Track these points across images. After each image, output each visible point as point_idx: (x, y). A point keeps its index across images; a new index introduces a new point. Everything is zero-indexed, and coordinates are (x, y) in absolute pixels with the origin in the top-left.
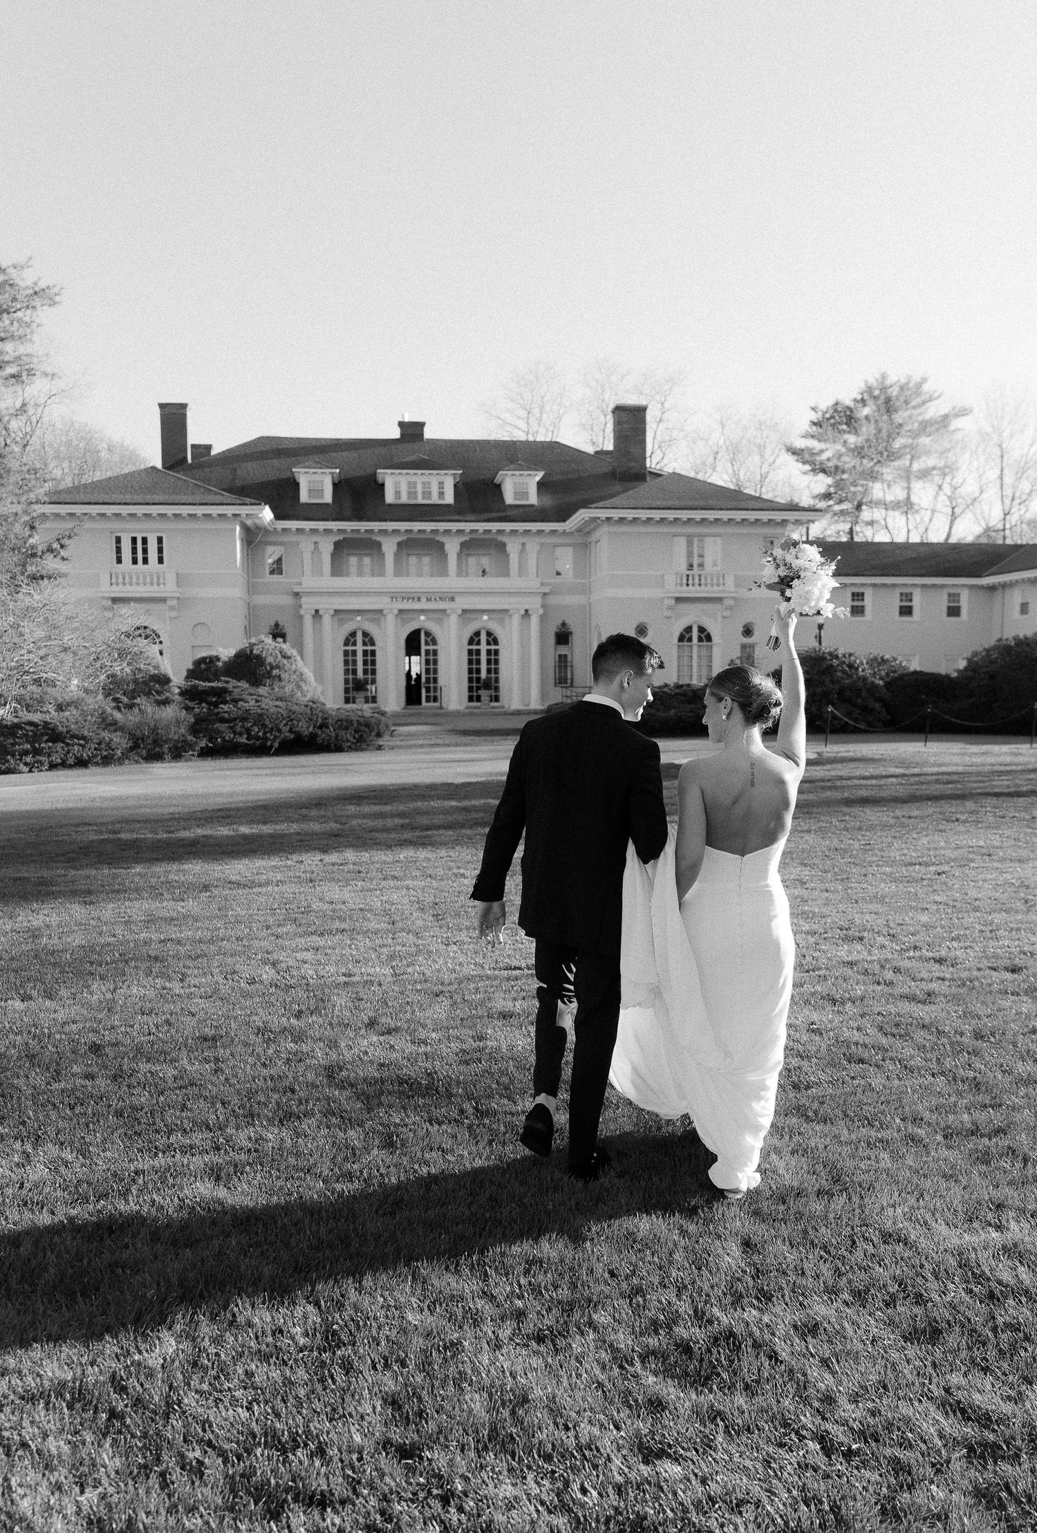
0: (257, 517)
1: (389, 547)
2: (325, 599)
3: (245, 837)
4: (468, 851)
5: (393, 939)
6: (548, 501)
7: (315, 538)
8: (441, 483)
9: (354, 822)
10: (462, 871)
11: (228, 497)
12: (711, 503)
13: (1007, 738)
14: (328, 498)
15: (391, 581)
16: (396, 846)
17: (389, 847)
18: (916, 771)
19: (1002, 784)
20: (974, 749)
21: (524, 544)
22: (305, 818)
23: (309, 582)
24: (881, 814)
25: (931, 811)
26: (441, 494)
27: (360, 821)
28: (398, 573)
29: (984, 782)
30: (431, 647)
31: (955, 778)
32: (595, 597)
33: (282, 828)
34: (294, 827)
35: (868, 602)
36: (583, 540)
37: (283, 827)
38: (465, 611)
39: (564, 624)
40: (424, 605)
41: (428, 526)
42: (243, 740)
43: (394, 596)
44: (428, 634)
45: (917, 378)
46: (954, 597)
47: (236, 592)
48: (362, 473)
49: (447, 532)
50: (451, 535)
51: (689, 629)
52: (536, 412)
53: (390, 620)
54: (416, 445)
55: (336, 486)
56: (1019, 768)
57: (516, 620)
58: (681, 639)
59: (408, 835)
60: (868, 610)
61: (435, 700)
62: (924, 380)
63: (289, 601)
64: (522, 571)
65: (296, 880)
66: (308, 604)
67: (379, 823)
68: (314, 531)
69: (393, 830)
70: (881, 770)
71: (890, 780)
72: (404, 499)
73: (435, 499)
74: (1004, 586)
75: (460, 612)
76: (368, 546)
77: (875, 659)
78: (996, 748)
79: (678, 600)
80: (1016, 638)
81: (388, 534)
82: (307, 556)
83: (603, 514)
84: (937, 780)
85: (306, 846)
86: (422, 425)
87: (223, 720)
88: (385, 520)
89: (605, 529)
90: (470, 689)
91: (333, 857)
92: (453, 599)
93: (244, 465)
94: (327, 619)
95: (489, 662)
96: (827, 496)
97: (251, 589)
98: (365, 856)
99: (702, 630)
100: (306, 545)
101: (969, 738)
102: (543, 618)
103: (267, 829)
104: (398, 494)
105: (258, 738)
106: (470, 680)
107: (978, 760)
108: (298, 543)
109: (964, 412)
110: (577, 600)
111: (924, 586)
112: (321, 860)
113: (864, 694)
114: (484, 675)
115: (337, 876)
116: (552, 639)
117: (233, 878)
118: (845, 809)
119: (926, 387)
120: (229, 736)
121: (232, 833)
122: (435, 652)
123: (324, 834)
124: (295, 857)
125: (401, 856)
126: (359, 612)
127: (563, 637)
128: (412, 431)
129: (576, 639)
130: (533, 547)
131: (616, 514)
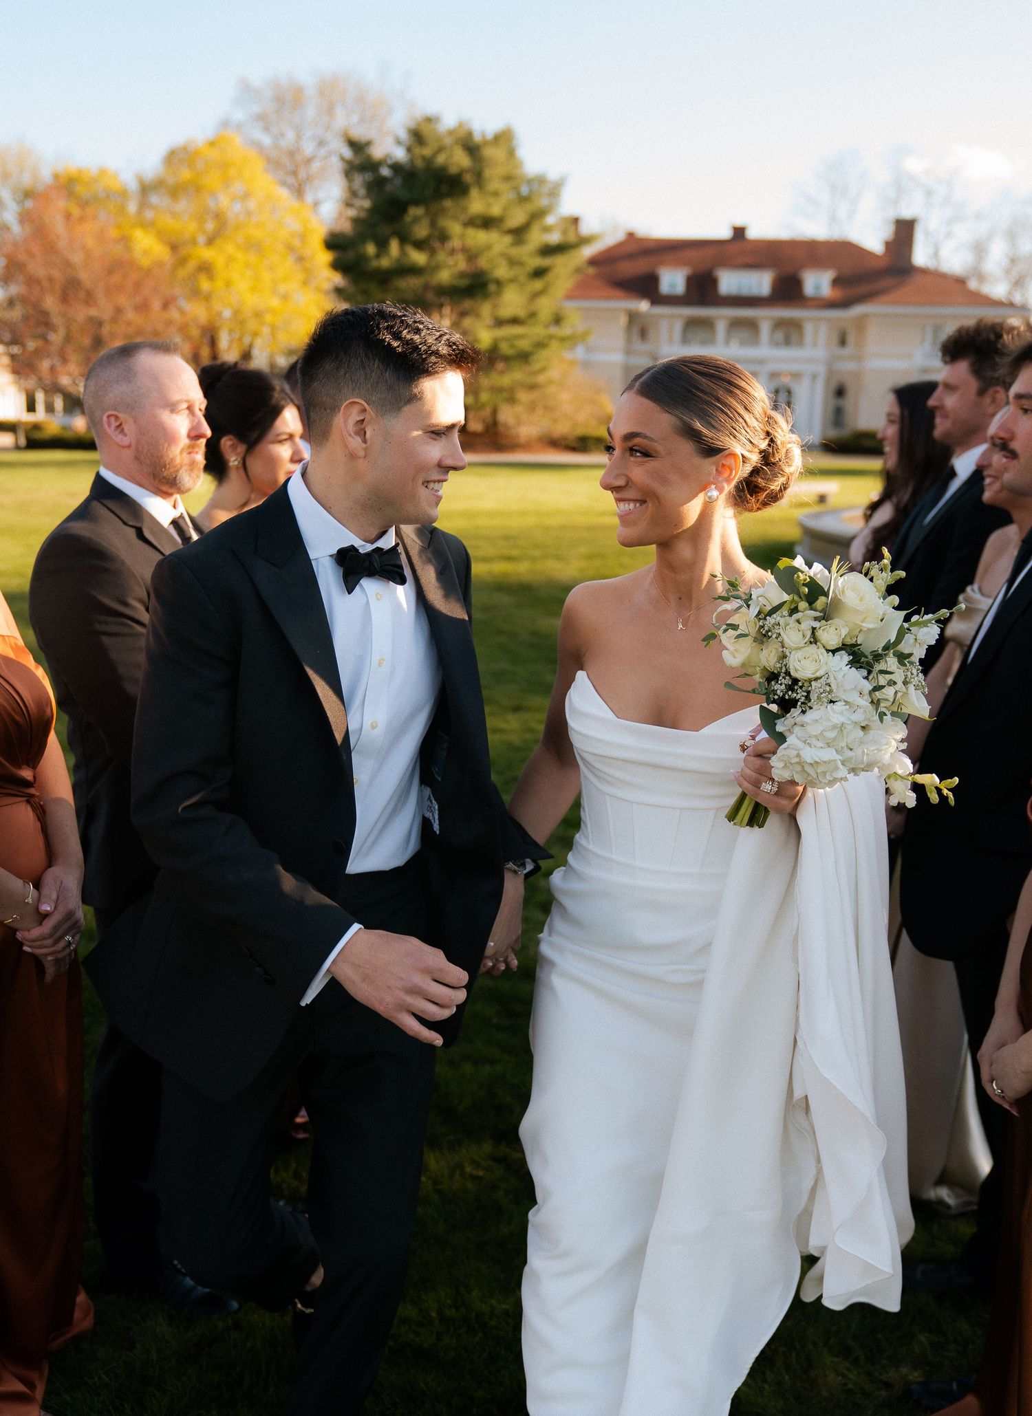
0: (637, 307)
1: (721, 327)
6: (838, 294)
7: (670, 320)
8: (760, 280)
11: (618, 293)
14: (682, 289)
21: (816, 326)
23: (665, 350)
26: (762, 289)
28: (727, 344)
32: (865, 365)
38: (771, 372)
39: (841, 383)
41: (749, 312)
47: (619, 358)
48: (703, 270)
49: (762, 317)
50: (766, 316)
54: (741, 244)
55: (690, 281)
57: (806, 380)
64: (815, 344)
68: (672, 315)
72: (734, 291)
73: (756, 291)
75: (767, 373)
76: (706, 325)
81: (722, 315)
82: (664, 332)
83: (871, 310)
86: (747, 228)
88: (719, 307)
89: (874, 319)
92: (765, 364)
97: (628, 352)
100: (664, 327)
102: (827, 380)
104: (728, 288)
108: (658, 322)
110: (851, 366)
116: (832, 394)
127: (840, 392)
128: (739, 232)
129: (850, 394)
130: (823, 329)
131: (881, 309)
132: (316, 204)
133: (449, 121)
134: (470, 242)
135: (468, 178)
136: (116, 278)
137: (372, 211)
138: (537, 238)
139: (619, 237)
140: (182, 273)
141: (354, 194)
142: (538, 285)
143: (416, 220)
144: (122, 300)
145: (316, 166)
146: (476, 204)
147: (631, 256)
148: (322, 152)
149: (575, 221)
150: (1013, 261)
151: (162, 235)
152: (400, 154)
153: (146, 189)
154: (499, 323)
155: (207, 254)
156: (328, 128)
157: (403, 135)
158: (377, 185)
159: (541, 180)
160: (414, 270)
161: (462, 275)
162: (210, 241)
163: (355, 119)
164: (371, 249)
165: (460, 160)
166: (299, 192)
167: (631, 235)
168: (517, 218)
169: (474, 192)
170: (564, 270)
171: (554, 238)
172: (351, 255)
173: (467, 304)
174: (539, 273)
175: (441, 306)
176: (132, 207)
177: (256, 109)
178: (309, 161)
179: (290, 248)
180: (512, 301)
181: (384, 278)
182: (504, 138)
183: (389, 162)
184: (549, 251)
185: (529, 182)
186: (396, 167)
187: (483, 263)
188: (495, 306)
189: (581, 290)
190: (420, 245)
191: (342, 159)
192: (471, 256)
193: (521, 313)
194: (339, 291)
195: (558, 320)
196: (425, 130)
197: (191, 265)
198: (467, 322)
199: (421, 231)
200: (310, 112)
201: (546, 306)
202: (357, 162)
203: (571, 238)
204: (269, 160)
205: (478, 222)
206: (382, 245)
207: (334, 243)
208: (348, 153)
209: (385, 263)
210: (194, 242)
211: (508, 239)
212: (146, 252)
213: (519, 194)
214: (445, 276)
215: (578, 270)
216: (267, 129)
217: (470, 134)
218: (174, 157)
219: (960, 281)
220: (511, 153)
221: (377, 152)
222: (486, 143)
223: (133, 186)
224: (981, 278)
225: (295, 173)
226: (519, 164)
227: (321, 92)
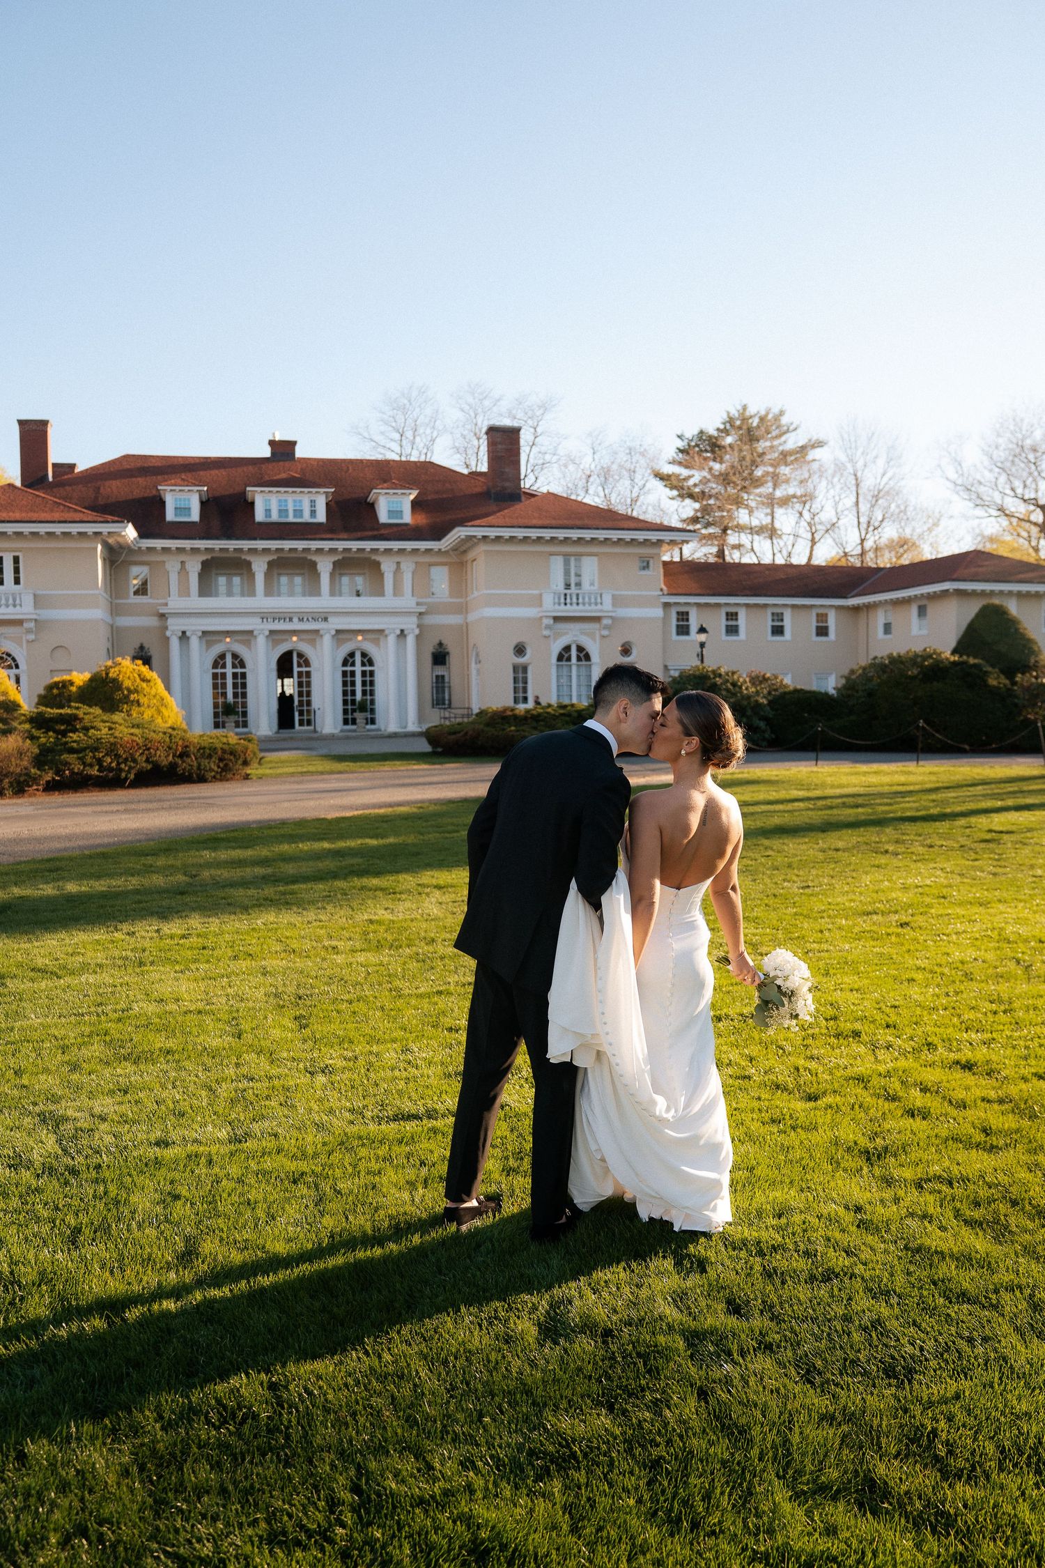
0: (119, 534)
1: (259, 567)
2: (193, 620)
3: (71, 899)
4: (342, 913)
5: (237, 1065)
6: (422, 519)
7: (182, 557)
8: (313, 503)
9: (206, 874)
10: (334, 943)
11: (90, 515)
12: (586, 522)
13: (894, 756)
14: (195, 516)
15: (261, 602)
16: (254, 906)
17: (245, 909)
18: (818, 793)
19: (908, 807)
20: (863, 768)
21: (398, 563)
22: (149, 870)
23: (175, 603)
24: (804, 847)
25: (854, 840)
26: (313, 513)
27: (213, 872)
28: (269, 592)
29: (891, 804)
30: (304, 669)
31: (860, 801)
32: (472, 617)
33: (117, 883)
34: (134, 882)
35: (742, 621)
36: (459, 559)
37: (119, 883)
38: (338, 632)
39: (440, 644)
40: (296, 626)
41: (300, 545)
42: (95, 771)
43: (264, 617)
44: (300, 655)
45: (776, 410)
46: (822, 617)
47: (98, 613)
48: (231, 491)
49: (319, 551)
50: (324, 553)
51: (567, 649)
52: (409, 434)
53: (261, 641)
54: (287, 464)
55: (204, 504)
56: (917, 787)
57: (392, 639)
58: (560, 658)
59: (269, 891)
60: (742, 630)
61: (309, 723)
62: (782, 413)
63: (153, 622)
64: (397, 591)
65: (120, 962)
66: (175, 626)
67: (237, 874)
68: (181, 550)
69: (251, 883)
70: (783, 795)
71: (796, 804)
72: (275, 517)
73: (307, 518)
74: (868, 607)
75: (333, 632)
76: (238, 565)
77: (757, 677)
78: (884, 767)
79: (557, 619)
80: (890, 657)
81: (258, 553)
82: (174, 578)
83: (479, 532)
84: (844, 803)
85: (143, 909)
86: (293, 444)
87: (72, 751)
88: (255, 539)
89: (483, 547)
90: (345, 712)
91: (173, 927)
92: (326, 619)
93: (107, 483)
94: (194, 642)
95: (364, 683)
96: (695, 520)
97: (115, 610)
98: (214, 924)
99: (580, 649)
100: (172, 566)
101: (851, 755)
102: (419, 639)
103: (100, 886)
104: (268, 512)
105: (110, 769)
106: (345, 702)
107: (873, 779)
108: (164, 562)
109: (819, 444)
110: (453, 620)
111: (794, 606)
112: (158, 931)
113: (749, 712)
114: (359, 696)
115: (173, 955)
116: (428, 659)
117: (40, 962)
118: (766, 842)
119: (785, 420)
120: (78, 767)
121: (55, 892)
122: (308, 674)
123: (167, 891)
124: (126, 927)
125: (259, 922)
126: (228, 633)
127: (440, 658)
128: (283, 449)
129: (453, 660)
130: (408, 566)
131: (492, 533)
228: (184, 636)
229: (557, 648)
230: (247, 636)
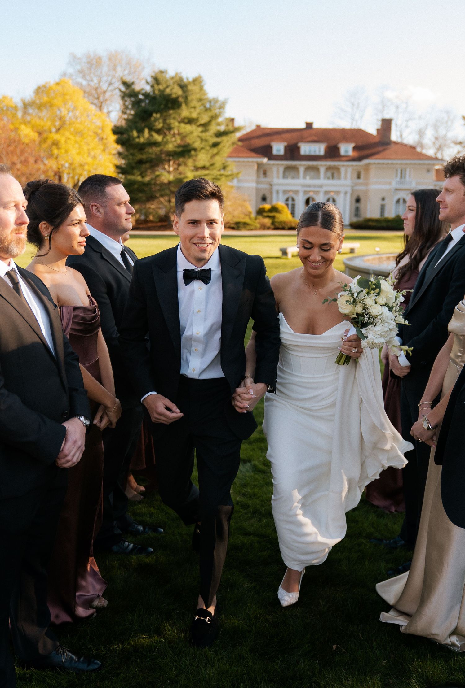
0: (262, 161)
1: (302, 170)
2: (280, 187)
6: (356, 154)
7: (278, 167)
8: (320, 148)
14: (283, 152)
15: (301, 181)
21: (346, 169)
23: (275, 181)
26: (320, 151)
28: (304, 178)
32: (369, 188)
38: (325, 191)
39: (358, 196)
40: (312, 189)
41: (315, 163)
43: (303, 186)
47: (254, 185)
49: (321, 165)
50: (323, 165)
51: (399, 199)
53: (301, 194)
54: (310, 131)
55: (286, 148)
57: (342, 194)
58: (396, 202)
63: (268, 187)
64: (346, 178)
66: (275, 188)
68: (278, 165)
72: (307, 153)
73: (317, 153)
75: (323, 192)
76: (295, 169)
79: (396, 190)
81: (302, 165)
82: (275, 173)
83: (373, 161)
86: (313, 123)
87: (276, 222)
88: (300, 161)
89: (373, 167)
92: (321, 187)
94: (281, 194)
97: (258, 182)
100: (275, 169)
102: (352, 194)
104: (305, 151)
108: (272, 168)
110: (363, 188)
116: (354, 201)
126: (291, 191)
127: (358, 200)
128: (309, 125)
129: (362, 201)
130: (349, 170)
131: (377, 161)
132: (109, 113)
133: (171, 73)
134: (182, 131)
135: (181, 99)
136: (11, 148)
137: (135, 115)
138: (214, 128)
139: (253, 127)
140: (44, 146)
141: (126, 108)
142: (215, 150)
143: (156, 120)
144: (15, 159)
145: (108, 94)
146: (185, 112)
147: (259, 137)
148: (111, 88)
149: (232, 120)
150: (436, 139)
151: (33, 127)
152: (148, 89)
153: (26, 106)
154: (197, 169)
155: (56, 137)
156: (113, 76)
157: (149, 79)
158: (137, 103)
159: (216, 101)
160: (155, 144)
161: (179, 146)
162: (58, 131)
163: (126, 72)
164: (135, 134)
165: (177, 91)
166: (100, 107)
167: (258, 127)
168: (205, 119)
169: (184, 106)
170: (227, 143)
171: (222, 128)
172: (125, 136)
173: (181, 160)
174: (215, 145)
175: (169, 161)
176: (20, 114)
177: (79, 67)
178: (105, 92)
179: (96, 133)
180: (202, 158)
181: (141, 147)
182: (197, 81)
183: (143, 92)
184: (220, 134)
185: (210, 102)
186: (146, 95)
187: (188, 140)
188: (195, 161)
189: (235, 153)
190: (158, 132)
191: (120, 90)
192: (183, 137)
193: (207, 164)
194: (119, 154)
195: (224, 168)
196: (160, 77)
197: (49, 142)
198: (181, 168)
199: (159, 125)
200: (105, 69)
201: (219, 161)
202: (128, 91)
203: (231, 128)
204: (85, 92)
205: (186, 121)
206: (140, 131)
207: (117, 131)
208: (123, 89)
209: (142, 140)
210: (50, 132)
211: (200, 129)
212: (27, 136)
213: (205, 107)
214: (170, 147)
215: (234, 143)
216: (84, 77)
217: (181, 79)
218: (39, 90)
219: (413, 148)
220: (201, 88)
221: (137, 88)
222: (190, 83)
223: (20, 104)
224: (422, 146)
225: (98, 98)
226: (205, 94)
227: (110, 59)
228: (277, 192)
229: (396, 198)
230: (296, 192)
